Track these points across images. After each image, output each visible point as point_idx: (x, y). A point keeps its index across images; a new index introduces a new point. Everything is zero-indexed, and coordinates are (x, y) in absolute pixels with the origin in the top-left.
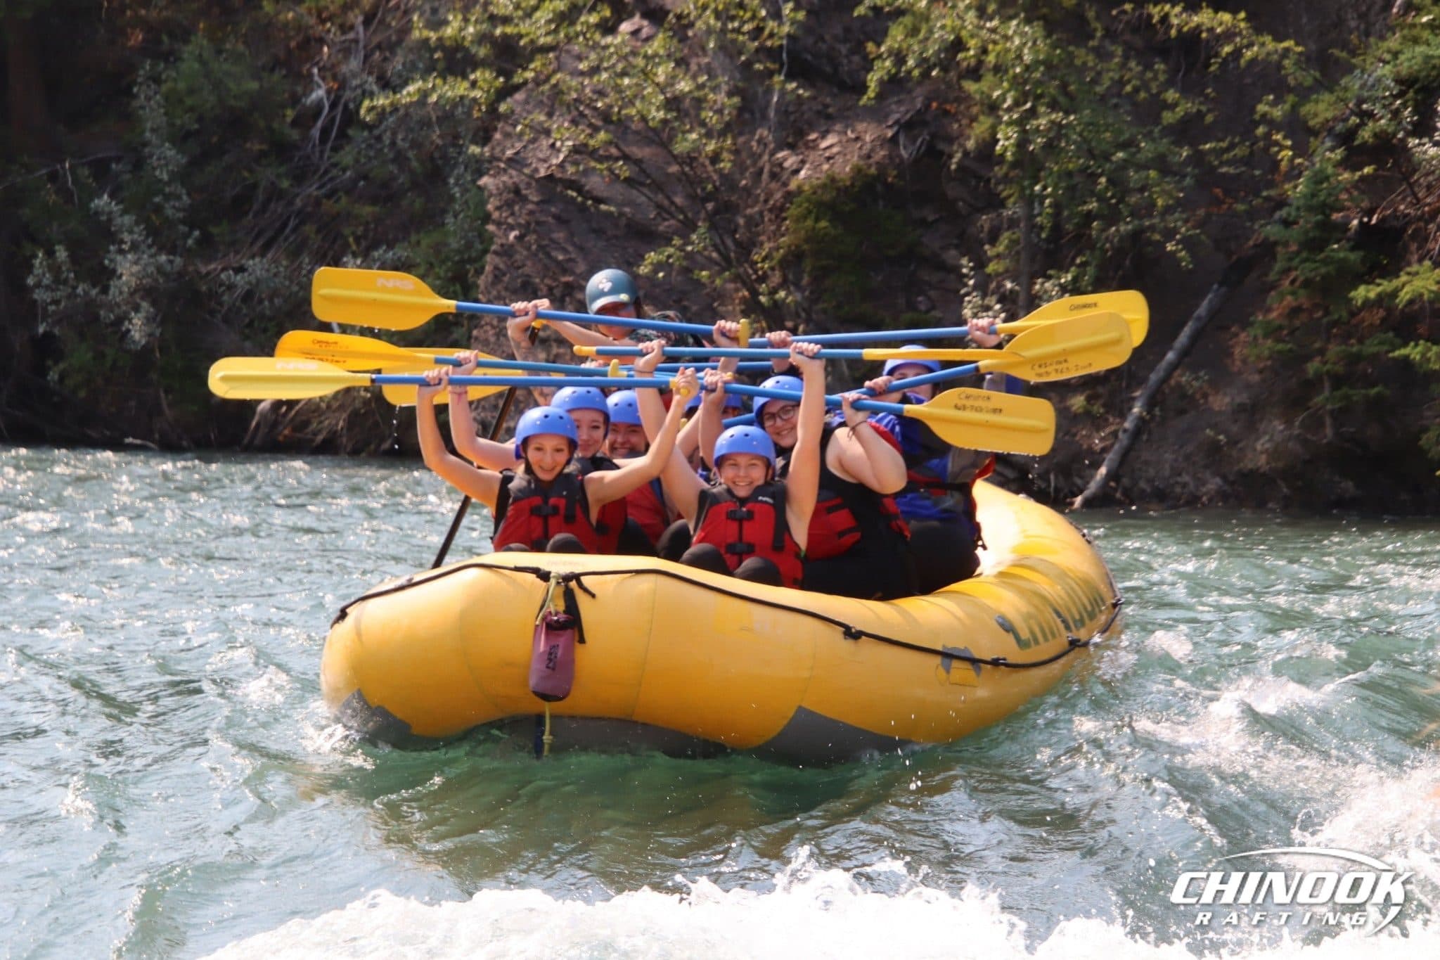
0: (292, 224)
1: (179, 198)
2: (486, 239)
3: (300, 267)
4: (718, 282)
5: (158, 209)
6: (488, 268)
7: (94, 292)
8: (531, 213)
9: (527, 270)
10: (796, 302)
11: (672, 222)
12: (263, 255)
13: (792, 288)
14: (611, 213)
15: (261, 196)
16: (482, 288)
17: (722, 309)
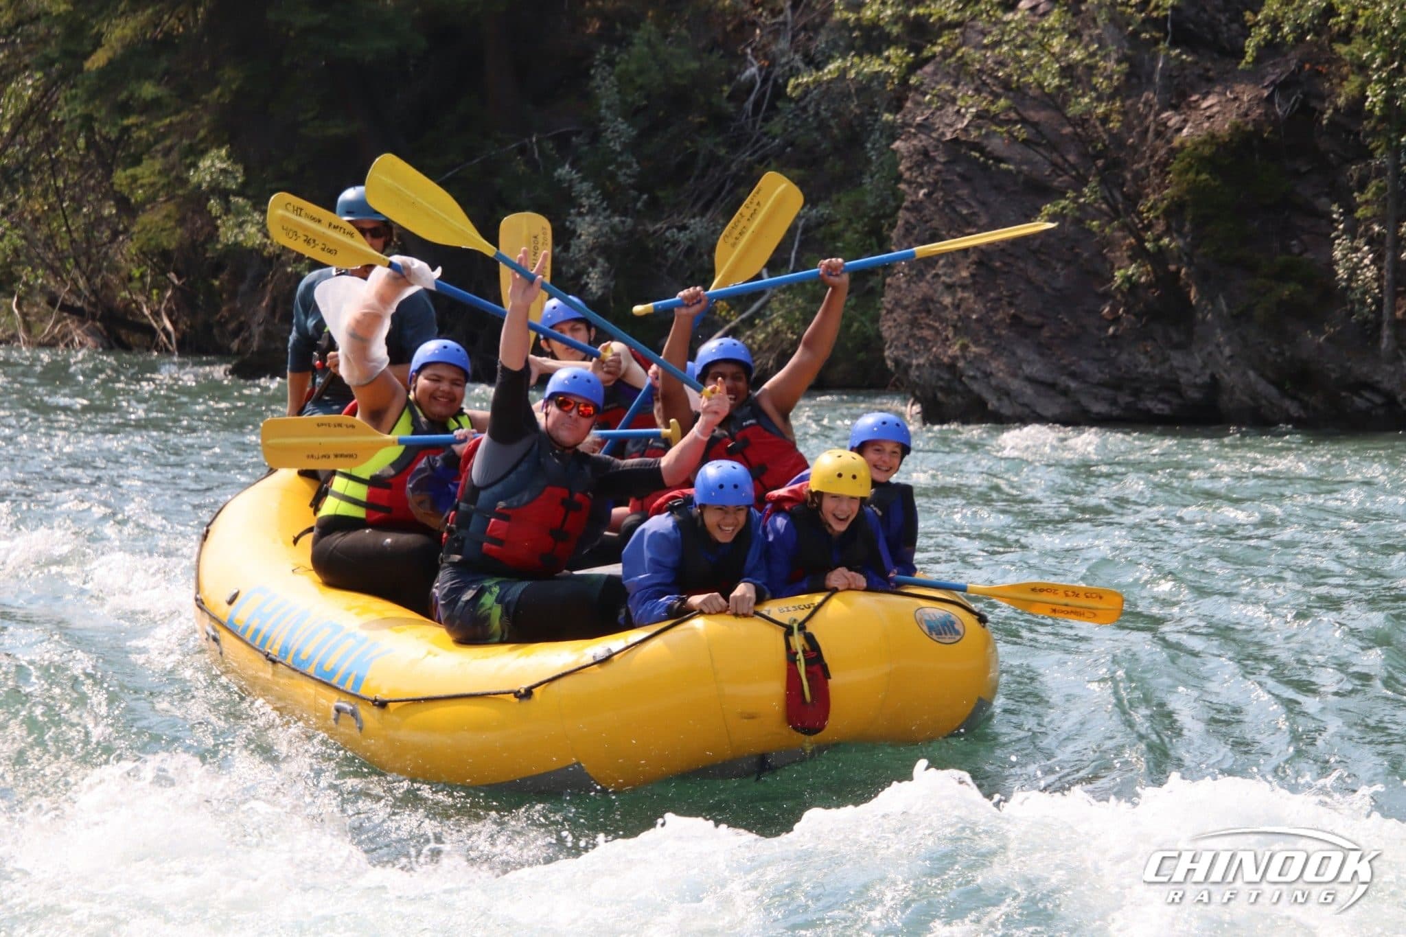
0: (727, 187)
1: (629, 166)
2: (898, 197)
4: (1107, 230)
5: (612, 176)
6: (900, 223)
7: (557, 250)
8: (938, 172)
9: (935, 223)
10: (1178, 247)
11: (1066, 178)
12: (703, 215)
13: (1175, 235)
14: (1010, 171)
15: (701, 162)
16: (895, 240)
17: (1111, 255)
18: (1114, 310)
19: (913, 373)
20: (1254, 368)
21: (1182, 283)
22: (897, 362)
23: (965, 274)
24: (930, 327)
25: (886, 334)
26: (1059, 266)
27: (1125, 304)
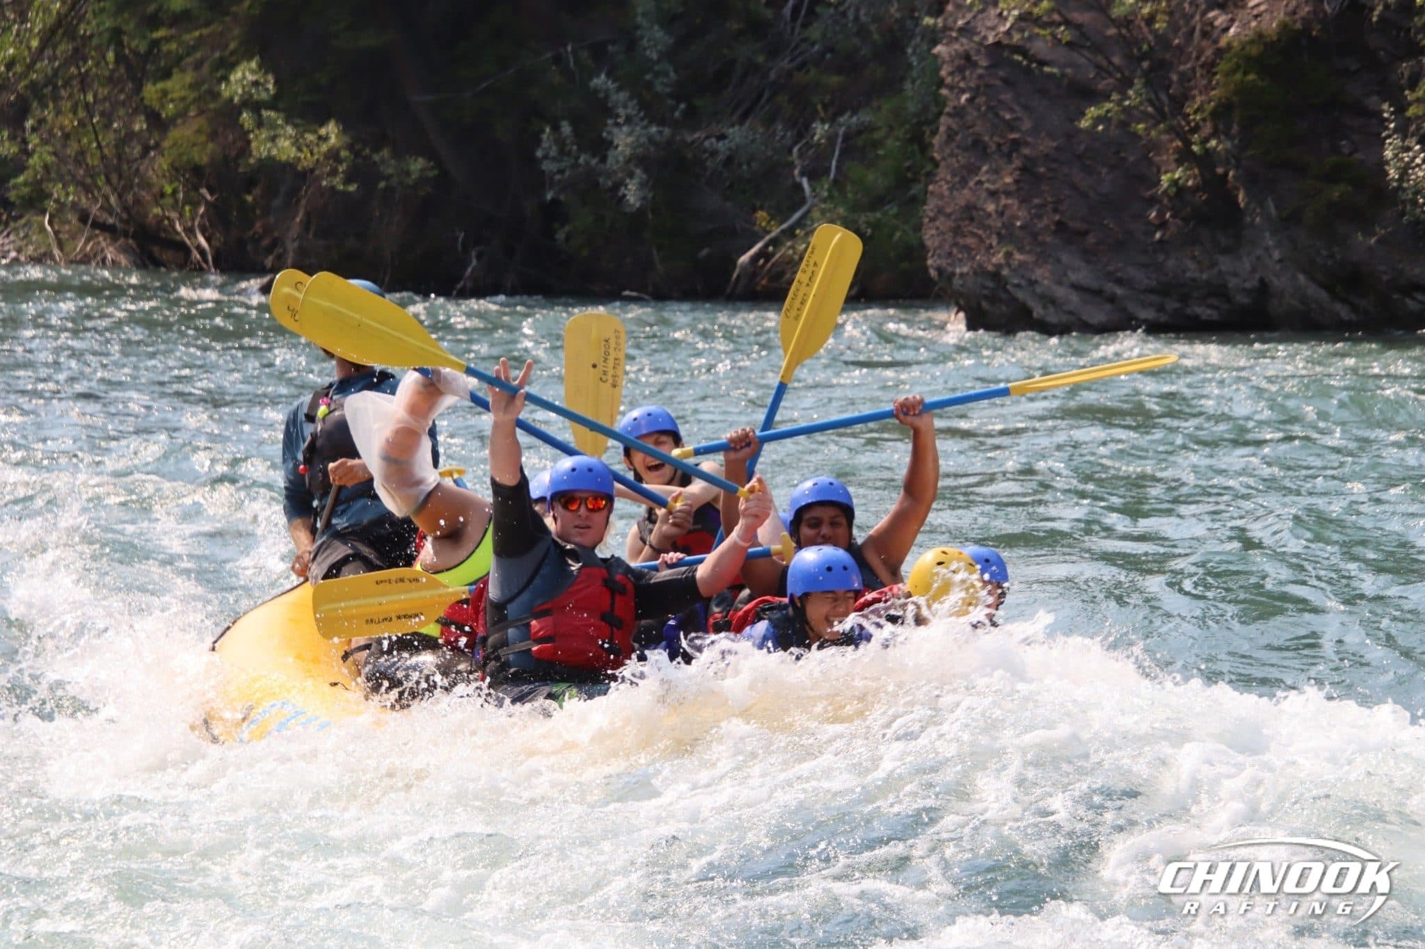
0: (766, 95)
1: (666, 75)
2: (940, 102)
3: (774, 134)
4: (1153, 133)
5: (649, 85)
6: (942, 129)
7: (594, 162)
8: (981, 77)
9: (978, 129)
10: (1225, 150)
11: (1110, 80)
12: (741, 124)
13: (1222, 137)
14: (1054, 74)
15: (739, 70)
16: (936, 147)
17: (1157, 159)
18: (1161, 214)
19: (957, 282)
20: (1304, 272)
21: (1229, 186)
22: (940, 270)
23: (1008, 180)
24: (974, 235)
25: (929, 243)
26: (1104, 170)
27: (1171, 209)
